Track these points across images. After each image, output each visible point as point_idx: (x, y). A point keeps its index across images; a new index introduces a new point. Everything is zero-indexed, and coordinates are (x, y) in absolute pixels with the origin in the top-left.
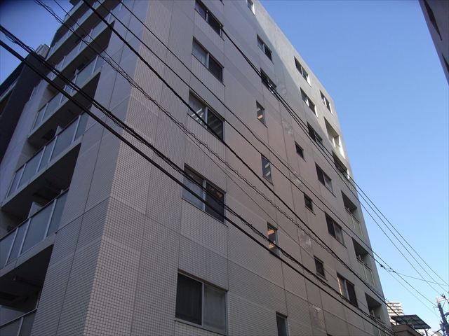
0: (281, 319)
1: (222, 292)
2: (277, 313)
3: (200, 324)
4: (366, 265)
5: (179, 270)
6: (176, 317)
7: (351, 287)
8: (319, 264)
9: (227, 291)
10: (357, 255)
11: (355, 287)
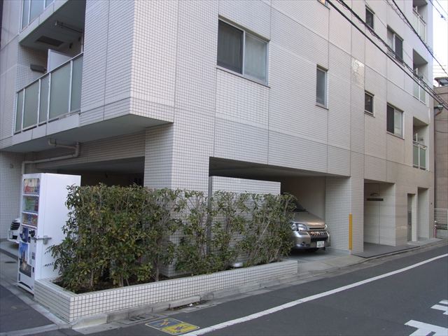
0: (321, 71)
1: (264, 42)
2: (318, 66)
3: (241, 73)
4: (421, 18)
5: (219, 16)
6: (218, 64)
7: (399, 41)
8: (370, 14)
9: (268, 41)
10: (414, 6)
11: (404, 42)
